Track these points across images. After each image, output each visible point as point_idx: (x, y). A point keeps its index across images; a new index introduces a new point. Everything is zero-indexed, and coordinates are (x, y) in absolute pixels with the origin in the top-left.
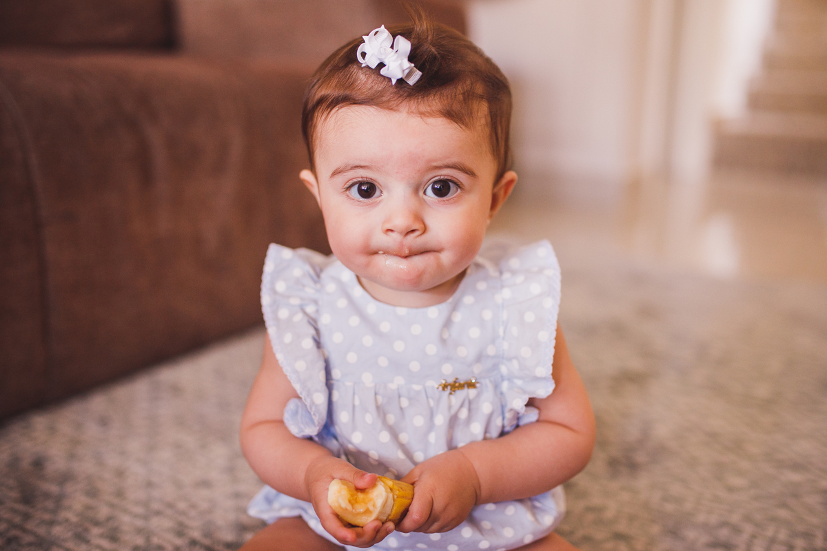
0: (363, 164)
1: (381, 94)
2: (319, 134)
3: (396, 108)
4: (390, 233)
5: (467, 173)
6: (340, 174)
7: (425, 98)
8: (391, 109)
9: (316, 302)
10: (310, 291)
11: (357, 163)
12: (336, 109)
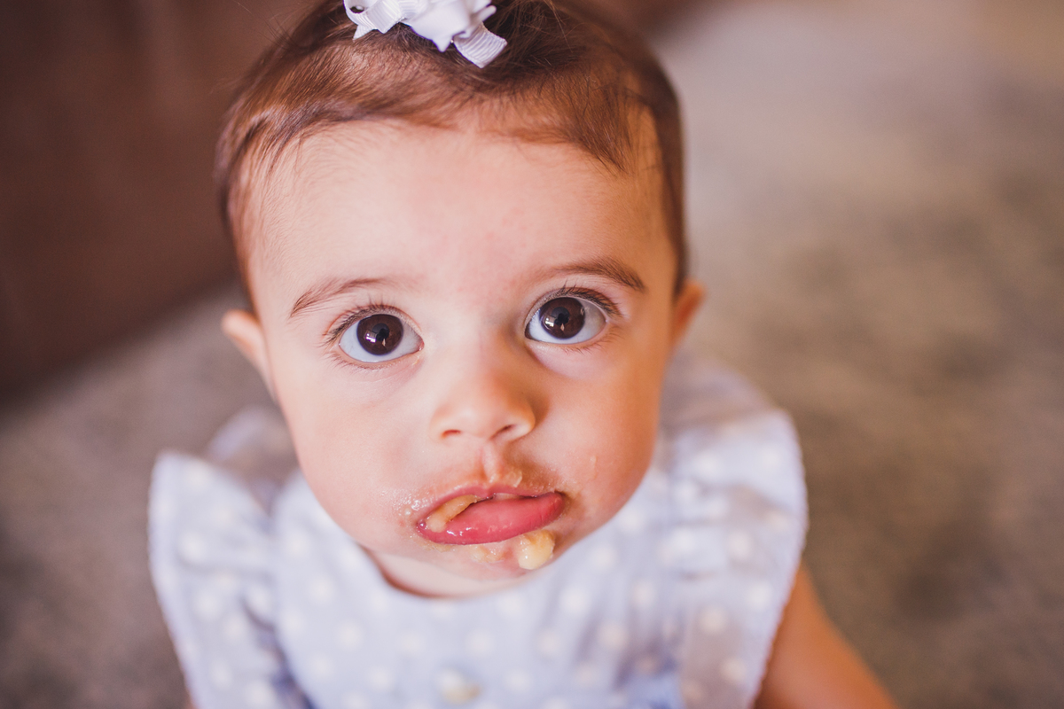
0: (370, 275)
1: (408, 88)
2: (256, 213)
3: (448, 123)
4: (453, 438)
5: (627, 283)
6: (315, 306)
7: (519, 95)
8: (437, 125)
9: (267, 579)
10: (254, 556)
11: (357, 274)
12: (295, 141)
